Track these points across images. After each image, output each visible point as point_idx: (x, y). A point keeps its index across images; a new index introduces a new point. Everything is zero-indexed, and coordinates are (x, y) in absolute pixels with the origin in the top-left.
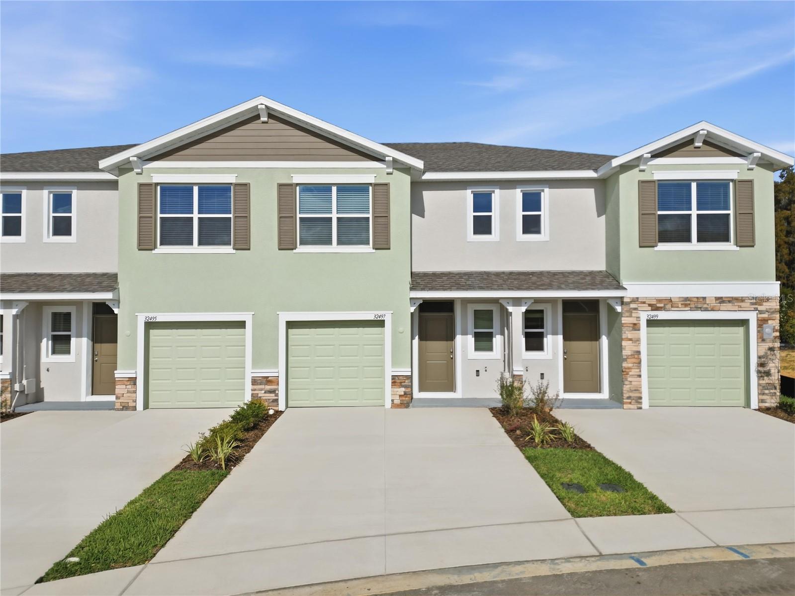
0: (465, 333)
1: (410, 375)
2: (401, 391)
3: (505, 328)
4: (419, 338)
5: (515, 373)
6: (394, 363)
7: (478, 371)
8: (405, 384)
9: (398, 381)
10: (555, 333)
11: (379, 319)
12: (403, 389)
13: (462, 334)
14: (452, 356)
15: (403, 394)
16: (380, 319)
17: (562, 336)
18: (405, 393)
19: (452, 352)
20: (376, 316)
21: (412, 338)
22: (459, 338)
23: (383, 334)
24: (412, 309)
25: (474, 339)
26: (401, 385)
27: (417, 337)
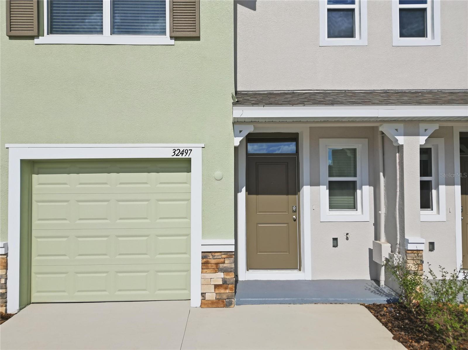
0: (315, 183)
1: (234, 250)
2: (218, 277)
3: (381, 174)
4: (246, 191)
5: (410, 247)
6: (206, 232)
7: (335, 240)
8: (225, 265)
9: (213, 261)
10: (450, 182)
11: (180, 156)
12: (221, 275)
13: (311, 185)
14: (294, 217)
15: (221, 283)
16: (183, 156)
17: (460, 187)
18: (225, 281)
19: (295, 212)
20: (176, 153)
21: (237, 190)
22: (306, 191)
23: (188, 182)
24: (237, 141)
25: (328, 190)
26: (217, 269)
27: (244, 189)
